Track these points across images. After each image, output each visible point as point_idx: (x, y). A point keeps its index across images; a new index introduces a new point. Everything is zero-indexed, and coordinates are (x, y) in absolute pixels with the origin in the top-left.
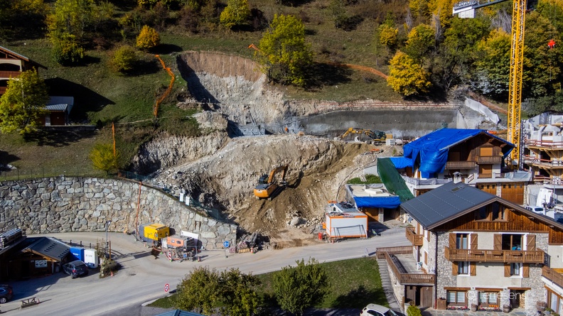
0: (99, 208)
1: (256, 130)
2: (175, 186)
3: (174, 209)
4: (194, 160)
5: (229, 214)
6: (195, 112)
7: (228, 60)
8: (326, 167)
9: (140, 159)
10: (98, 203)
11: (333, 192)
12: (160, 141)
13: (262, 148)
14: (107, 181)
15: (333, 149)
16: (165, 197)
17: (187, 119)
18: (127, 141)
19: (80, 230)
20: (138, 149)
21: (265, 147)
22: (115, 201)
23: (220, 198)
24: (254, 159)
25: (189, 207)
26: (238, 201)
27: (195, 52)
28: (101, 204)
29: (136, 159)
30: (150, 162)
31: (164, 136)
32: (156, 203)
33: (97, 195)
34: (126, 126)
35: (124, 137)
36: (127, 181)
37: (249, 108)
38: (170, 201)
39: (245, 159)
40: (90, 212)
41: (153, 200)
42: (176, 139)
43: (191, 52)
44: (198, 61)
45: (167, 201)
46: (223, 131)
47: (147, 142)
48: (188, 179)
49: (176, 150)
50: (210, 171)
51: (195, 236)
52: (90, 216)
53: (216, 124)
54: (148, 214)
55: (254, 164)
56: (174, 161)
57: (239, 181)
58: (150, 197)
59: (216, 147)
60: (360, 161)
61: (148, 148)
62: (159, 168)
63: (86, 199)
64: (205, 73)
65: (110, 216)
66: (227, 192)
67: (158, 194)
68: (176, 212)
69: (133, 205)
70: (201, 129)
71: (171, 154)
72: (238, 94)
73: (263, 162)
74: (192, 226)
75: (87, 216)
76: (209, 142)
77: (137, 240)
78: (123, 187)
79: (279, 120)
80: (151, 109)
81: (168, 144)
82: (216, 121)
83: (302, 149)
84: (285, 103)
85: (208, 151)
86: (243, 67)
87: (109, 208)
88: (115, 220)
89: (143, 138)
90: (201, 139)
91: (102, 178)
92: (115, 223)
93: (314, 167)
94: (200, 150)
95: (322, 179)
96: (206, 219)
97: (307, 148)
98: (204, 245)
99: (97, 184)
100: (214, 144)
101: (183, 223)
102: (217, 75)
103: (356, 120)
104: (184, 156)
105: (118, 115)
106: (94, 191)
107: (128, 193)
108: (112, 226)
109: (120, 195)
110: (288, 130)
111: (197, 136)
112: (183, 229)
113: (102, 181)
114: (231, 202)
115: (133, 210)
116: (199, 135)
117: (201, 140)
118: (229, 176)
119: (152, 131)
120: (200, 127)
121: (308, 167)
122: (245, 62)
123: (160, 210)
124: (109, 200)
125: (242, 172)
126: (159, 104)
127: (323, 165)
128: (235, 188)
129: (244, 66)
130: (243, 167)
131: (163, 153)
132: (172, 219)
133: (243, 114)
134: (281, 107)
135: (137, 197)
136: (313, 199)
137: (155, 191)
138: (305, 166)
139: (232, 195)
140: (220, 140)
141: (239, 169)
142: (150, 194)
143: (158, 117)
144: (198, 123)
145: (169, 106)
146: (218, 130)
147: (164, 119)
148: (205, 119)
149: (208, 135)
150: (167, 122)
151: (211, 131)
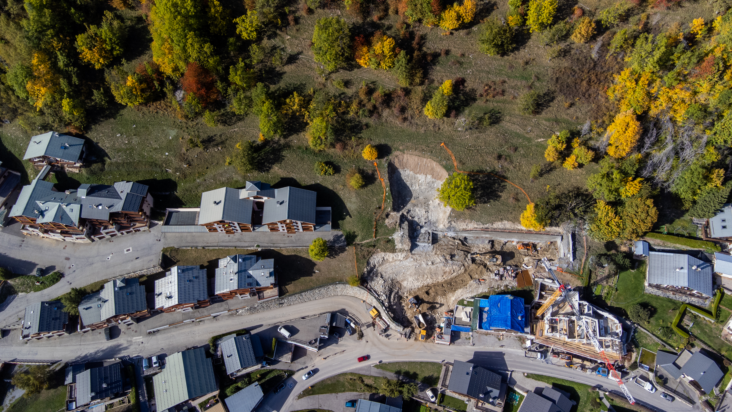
6: (394, 231)
7: (423, 161)
9: (367, 269)
12: (376, 255)
17: (390, 239)
20: (366, 264)
27: (401, 153)
31: (378, 252)
35: (360, 255)
37: (428, 212)
42: (384, 253)
43: (398, 153)
44: (402, 161)
47: (370, 257)
48: (387, 287)
49: (383, 258)
50: (398, 276)
55: (419, 278)
59: (403, 258)
60: (470, 286)
61: (371, 260)
64: (406, 170)
70: (397, 249)
71: (381, 261)
73: (423, 277)
76: (400, 255)
81: (380, 256)
82: (405, 244)
83: (445, 271)
85: (399, 259)
86: (432, 169)
89: (368, 255)
94: (395, 258)
97: (448, 270)
102: (414, 172)
104: (387, 261)
117: (396, 254)
118: (407, 281)
119: (372, 249)
122: (434, 164)
126: (376, 221)
128: (409, 286)
130: (414, 278)
131: (377, 261)
133: (423, 217)
140: (405, 255)
143: (375, 237)
144: (395, 244)
145: (381, 223)
146: (405, 250)
147: (378, 239)
148: (399, 241)
149: (399, 252)
150: (380, 243)
151: (402, 250)
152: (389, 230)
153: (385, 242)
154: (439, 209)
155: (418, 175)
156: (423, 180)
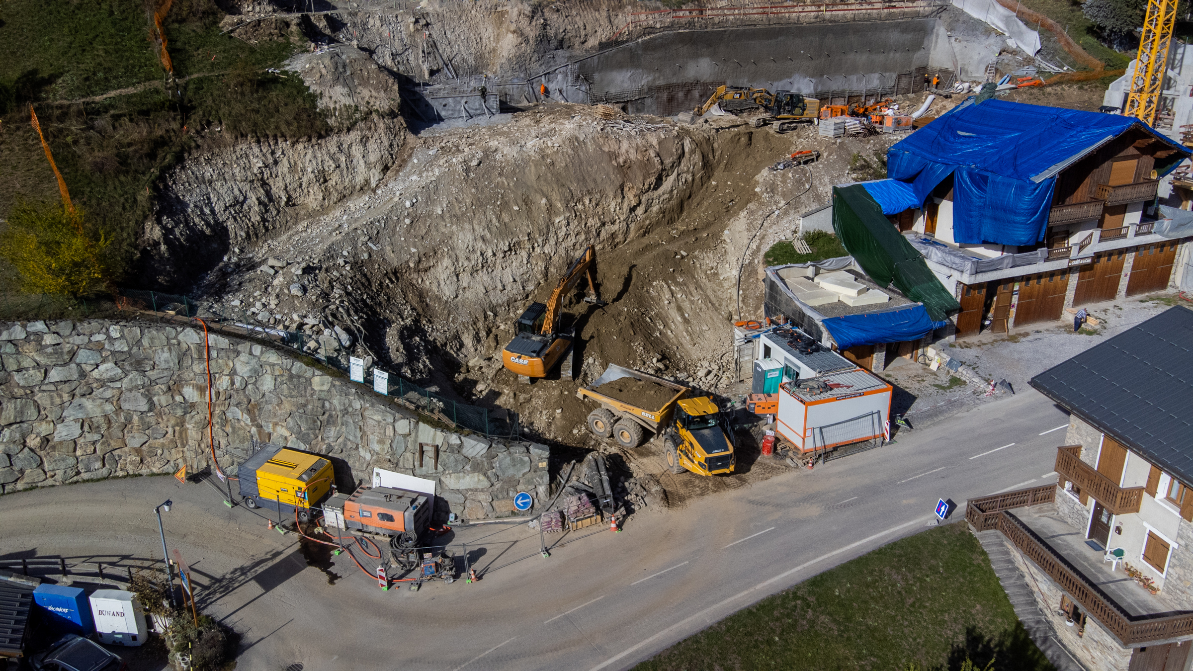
0: (70, 413)
1: (476, 102)
2: (310, 321)
3: (337, 402)
4: (324, 210)
5: (475, 383)
6: (284, 51)
8: (681, 207)
9: (167, 232)
10: (66, 397)
11: (726, 285)
12: (208, 161)
13: (519, 166)
14: (84, 327)
15: (692, 152)
16: (298, 367)
17: (275, 80)
18: (99, 167)
19: (20, 486)
20: (151, 198)
21: (526, 161)
22: (125, 384)
23: (437, 333)
24: (505, 206)
25: (388, 400)
26: (483, 334)
28: (77, 400)
29: (154, 232)
30: (195, 236)
31: (217, 143)
32: (267, 383)
33: (55, 375)
34: (79, 113)
35: (89, 157)
36: (153, 321)
37: (427, 24)
38: (316, 380)
39: (479, 204)
40: (44, 428)
41: (257, 374)
42: (256, 150)
45: (309, 381)
46: (392, 114)
47: (170, 167)
48: (337, 292)
49: (264, 184)
50: (388, 249)
51: (428, 487)
52: (46, 440)
53: (366, 93)
54: (246, 418)
55: (506, 218)
56: (264, 220)
57: (474, 272)
58: (243, 366)
59: (379, 167)
60: (772, 189)
61: (179, 189)
62: (225, 248)
63: (18, 392)
65: (116, 431)
66: (451, 308)
67: (273, 357)
68: (345, 412)
69: (190, 393)
70: (326, 113)
71: (252, 200)
73: (529, 211)
74: (408, 455)
75: (33, 441)
76: (357, 151)
77: (235, 504)
78: (145, 342)
79: (519, 63)
80: (144, 44)
81: (237, 171)
82: (365, 82)
83: (621, 160)
84: (534, 12)
85: (360, 180)
87: (109, 408)
88: (135, 440)
89: (152, 156)
90: (331, 144)
91: (60, 316)
92: (138, 451)
93: (655, 208)
94: (334, 179)
95: (690, 250)
96: (454, 439)
97: (633, 156)
98: (454, 510)
99: (49, 339)
100: (373, 158)
101: (377, 447)
103: (713, 56)
104: (290, 202)
105: (30, 65)
106: (42, 360)
107: (164, 357)
108: (129, 463)
109: (139, 365)
110: (547, 92)
111: (320, 137)
112: (380, 463)
113: (64, 327)
114: (468, 340)
115: (193, 406)
116: (325, 132)
117: (333, 149)
118: (446, 262)
119: (175, 125)
120: (321, 104)
121: (640, 211)
123: (287, 407)
124: (103, 383)
125: (480, 245)
126: (163, 23)
127: (674, 202)
128: (469, 294)
130: (479, 230)
131: (229, 200)
132: (332, 432)
133: (414, 46)
134: (524, 22)
135: (198, 368)
136: (680, 309)
137: (257, 349)
138: (633, 209)
139: (464, 318)
140: (386, 143)
141: (470, 237)
142: (244, 357)
143: (178, 74)
144: (311, 91)
145: (199, 31)
146: (377, 111)
147: (201, 80)
148: (329, 77)
149: (349, 130)
150: (216, 93)
151: (358, 116)
152: (252, 50)
153: (247, 89)
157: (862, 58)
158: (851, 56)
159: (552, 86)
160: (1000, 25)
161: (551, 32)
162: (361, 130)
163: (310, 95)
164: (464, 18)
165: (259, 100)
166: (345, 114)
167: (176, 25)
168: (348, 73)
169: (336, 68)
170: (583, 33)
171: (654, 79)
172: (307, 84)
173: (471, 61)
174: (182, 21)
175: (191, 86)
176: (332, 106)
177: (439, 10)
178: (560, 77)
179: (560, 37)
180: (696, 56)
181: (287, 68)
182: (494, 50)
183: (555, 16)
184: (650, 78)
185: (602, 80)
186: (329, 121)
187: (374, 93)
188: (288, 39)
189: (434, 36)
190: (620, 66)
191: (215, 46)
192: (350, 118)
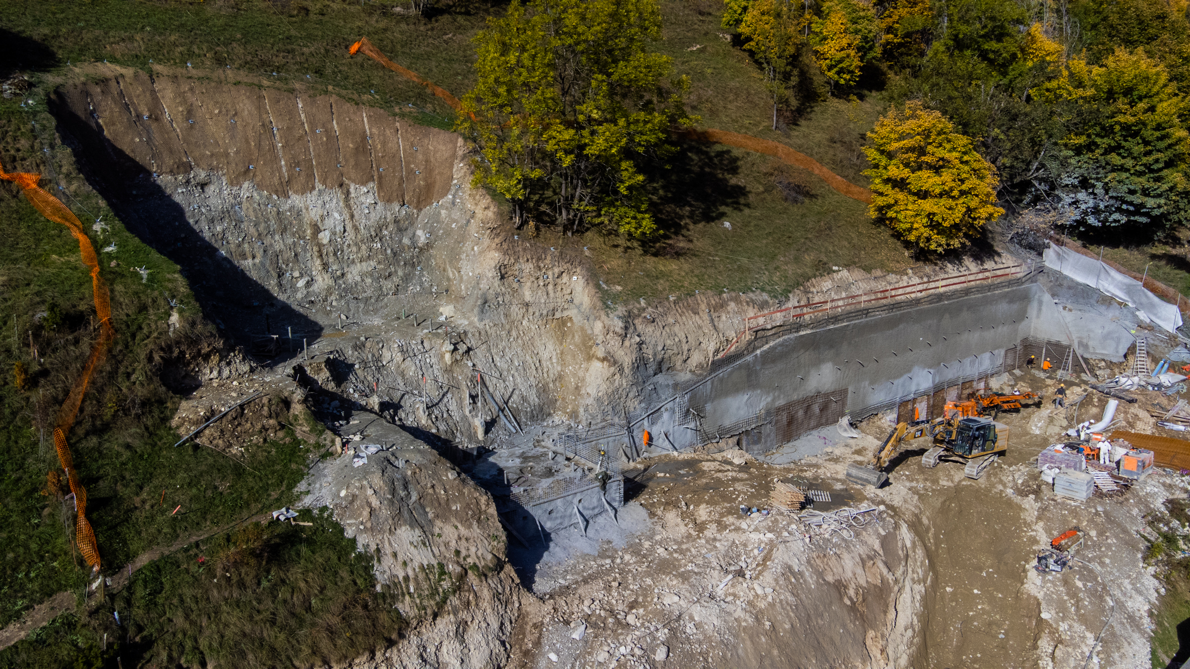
1: (593, 497)
7: (292, 113)
17: (293, 536)
27: (129, 72)
37: (469, 349)
43: (107, 69)
44: (156, 117)
46: (497, 566)
64: (202, 175)
70: (391, 594)
72: (367, 266)
76: (450, 654)
79: (615, 403)
80: (34, 500)
82: (444, 513)
83: (852, 592)
84: (625, 328)
86: (362, 147)
90: (409, 652)
97: (862, 580)
102: (259, 187)
103: (836, 359)
110: (650, 439)
111: (391, 643)
120: (381, 574)
122: (364, 120)
129: (364, 137)
133: (455, 387)
134: (614, 343)
140: (495, 625)
143: (110, 567)
144: (360, 548)
145: (137, 443)
146: (475, 567)
147: (156, 568)
148: (385, 512)
149: (435, 616)
150: (188, 592)
151: (446, 584)
152: (238, 471)
153: (248, 574)
154: (516, 310)
155: (296, 200)
156: (336, 218)
157: (974, 337)
158: (965, 336)
159: (656, 430)
160: (1121, 295)
161: (649, 352)
162: (455, 612)
163: (360, 557)
164: (514, 333)
165: (273, 592)
166: (425, 586)
167: (93, 441)
168: (414, 497)
169: (393, 491)
170: (685, 347)
171: (773, 400)
172: (349, 533)
173: (533, 399)
174: (102, 429)
175: (140, 592)
176: (401, 575)
177: (480, 326)
178: (666, 416)
179: (659, 357)
180: (817, 363)
181: (307, 501)
182: (560, 377)
183: (650, 329)
184: (769, 399)
185: (715, 411)
186: (400, 606)
187: (463, 530)
188: (291, 433)
189: (479, 367)
190: (736, 390)
191: (172, 474)
192: (434, 592)
